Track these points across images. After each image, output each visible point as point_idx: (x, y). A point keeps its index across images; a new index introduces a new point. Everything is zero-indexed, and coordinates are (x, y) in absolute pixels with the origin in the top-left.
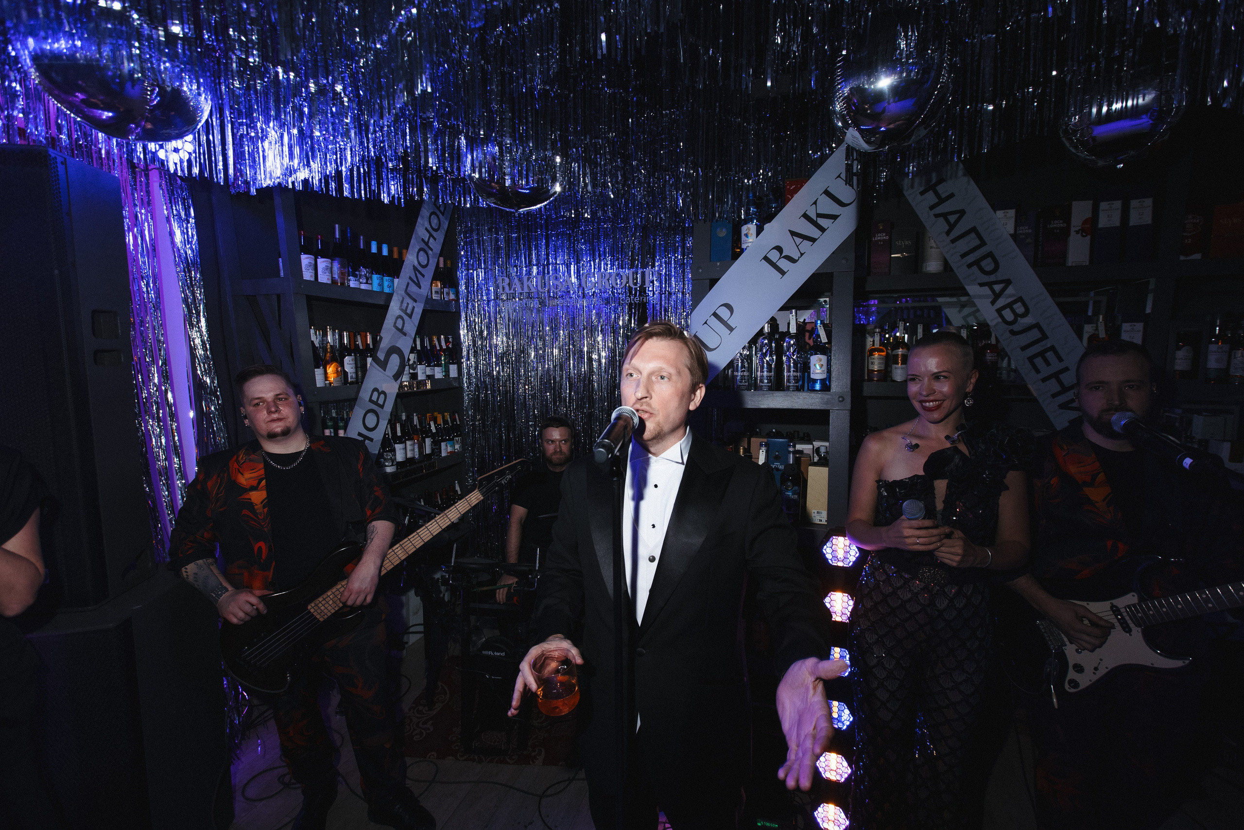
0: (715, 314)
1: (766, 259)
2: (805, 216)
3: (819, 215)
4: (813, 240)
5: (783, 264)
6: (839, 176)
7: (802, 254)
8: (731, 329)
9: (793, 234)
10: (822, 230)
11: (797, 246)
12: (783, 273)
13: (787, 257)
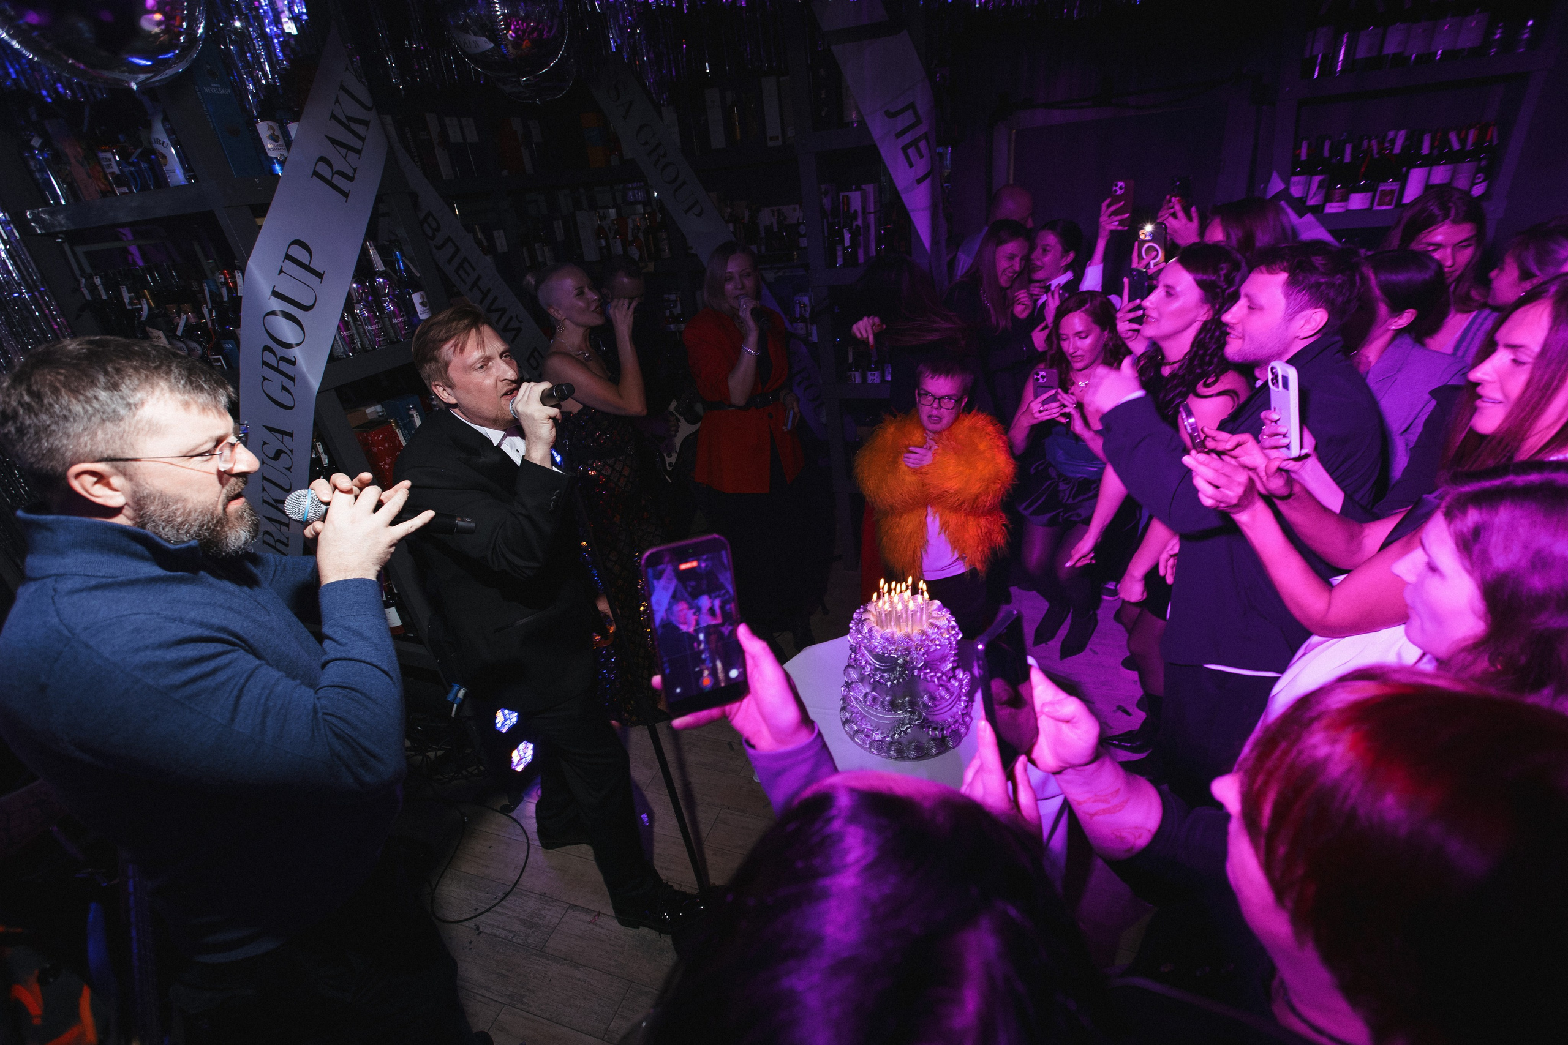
0: (288, 257)
1: (316, 173)
2: (333, 117)
3: (349, 119)
4: (358, 152)
5: (338, 181)
6: (347, 69)
7: (355, 170)
8: (320, 276)
9: (334, 141)
10: (363, 139)
11: (345, 158)
12: (346, 195)
13: (340, 173)
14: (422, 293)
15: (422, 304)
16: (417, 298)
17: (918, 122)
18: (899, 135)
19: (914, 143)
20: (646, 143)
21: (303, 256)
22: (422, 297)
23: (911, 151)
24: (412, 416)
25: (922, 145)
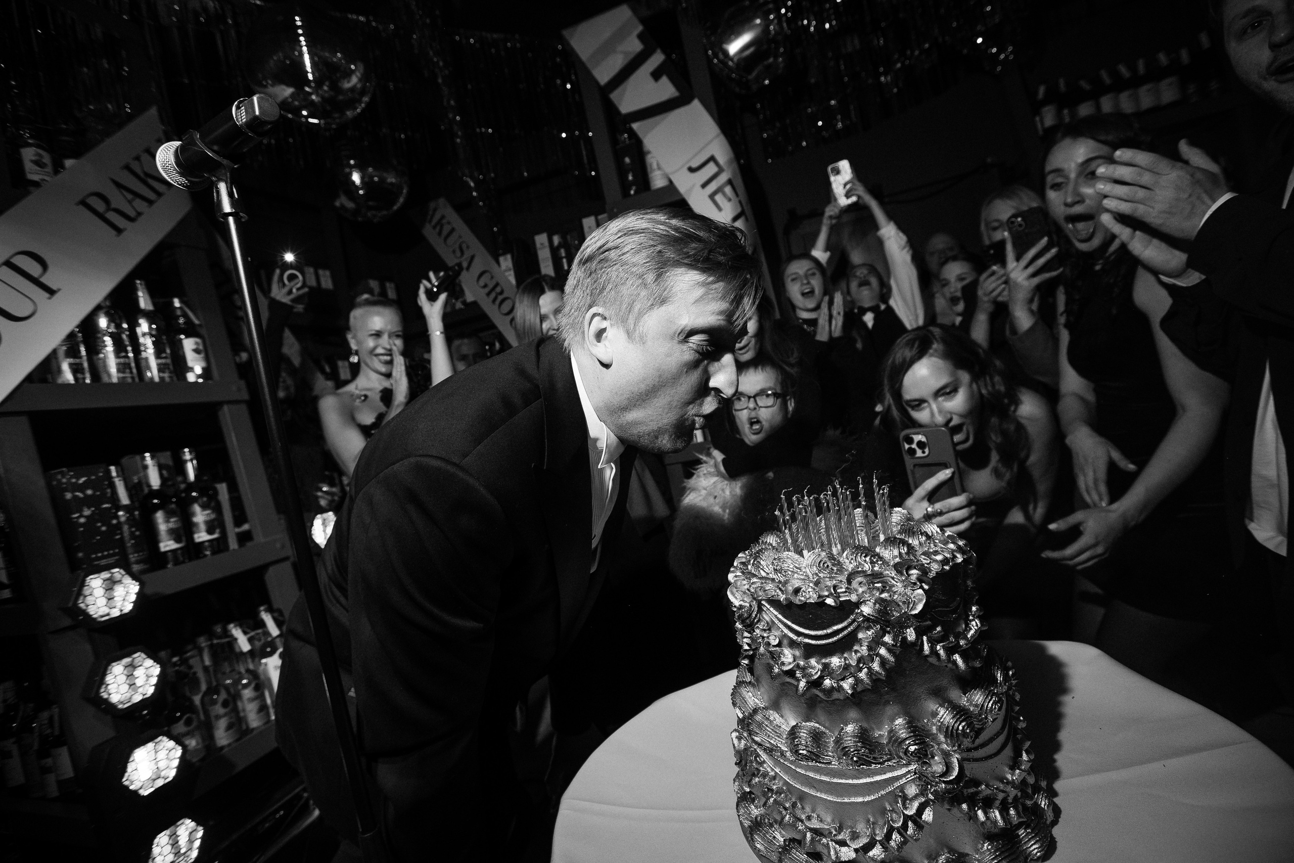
1: (84, 204)
2: (127, 169)
3: (149, 175)
9: (118, 186)
11: (129, 202)
12: (119, 231)
13: (117, 211)
14: (198, 340)
15: (197, 351)
16: (189, 344)
17: (721, 170)
18: (704, 186)
19: (719, 190)
20: (485, 286)
21: (34, 269)
22: (197, 343)
23: (718, 198)
24: (146, 467)
25: (728, 190)
